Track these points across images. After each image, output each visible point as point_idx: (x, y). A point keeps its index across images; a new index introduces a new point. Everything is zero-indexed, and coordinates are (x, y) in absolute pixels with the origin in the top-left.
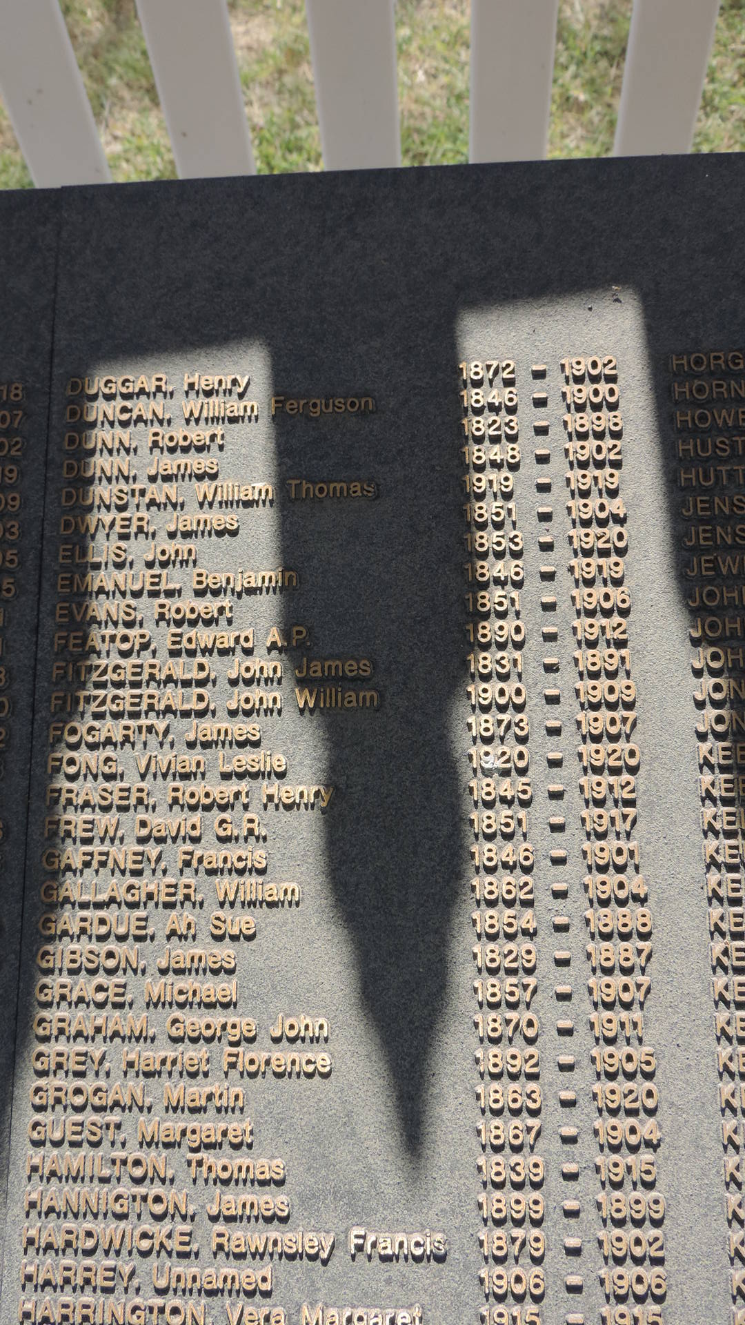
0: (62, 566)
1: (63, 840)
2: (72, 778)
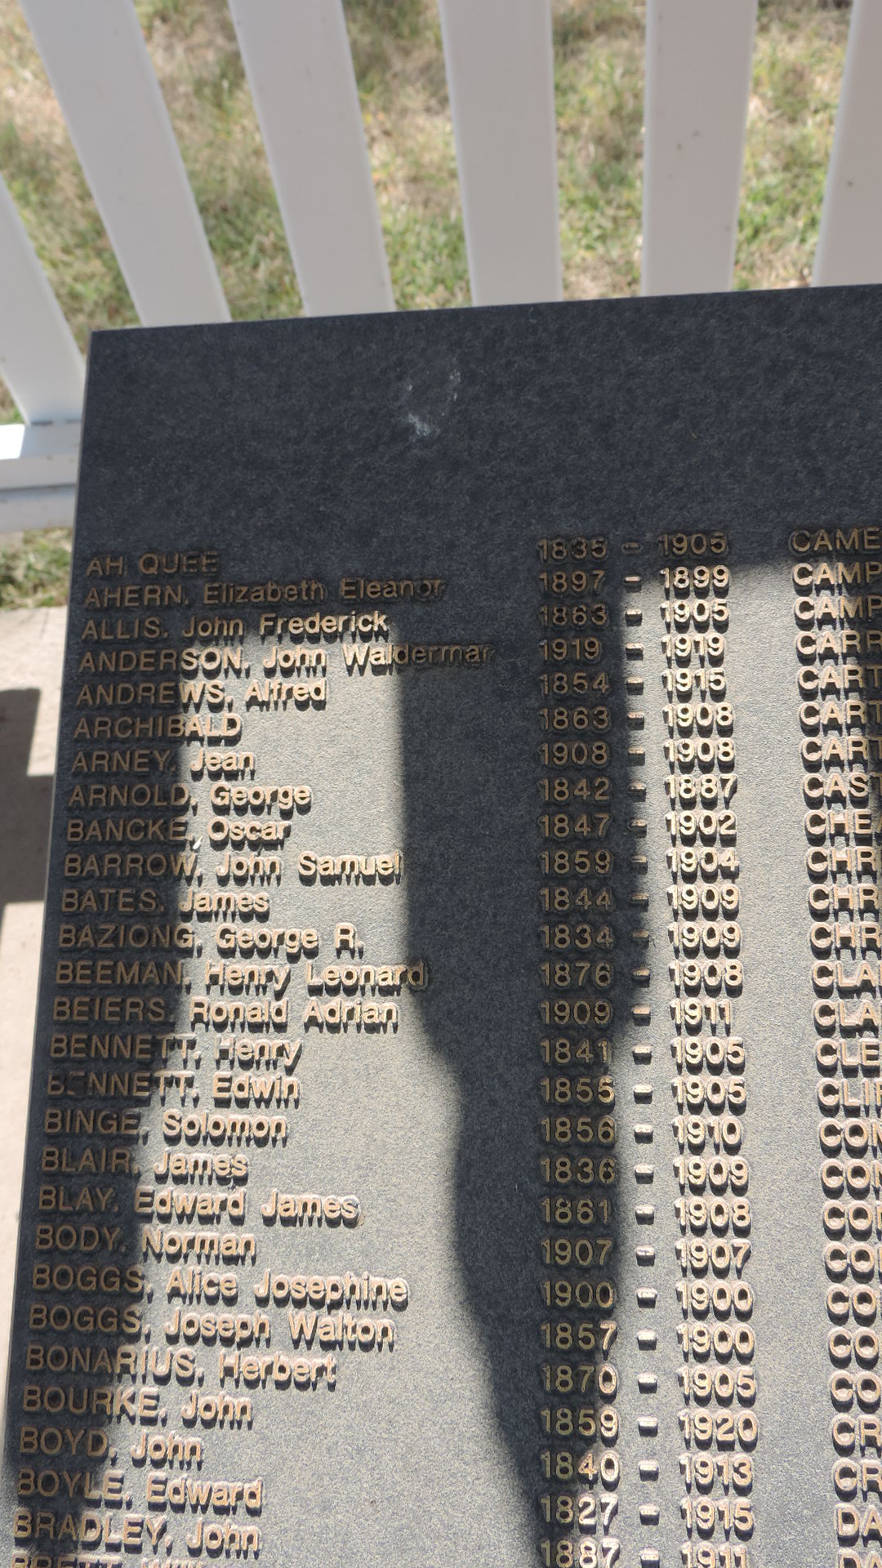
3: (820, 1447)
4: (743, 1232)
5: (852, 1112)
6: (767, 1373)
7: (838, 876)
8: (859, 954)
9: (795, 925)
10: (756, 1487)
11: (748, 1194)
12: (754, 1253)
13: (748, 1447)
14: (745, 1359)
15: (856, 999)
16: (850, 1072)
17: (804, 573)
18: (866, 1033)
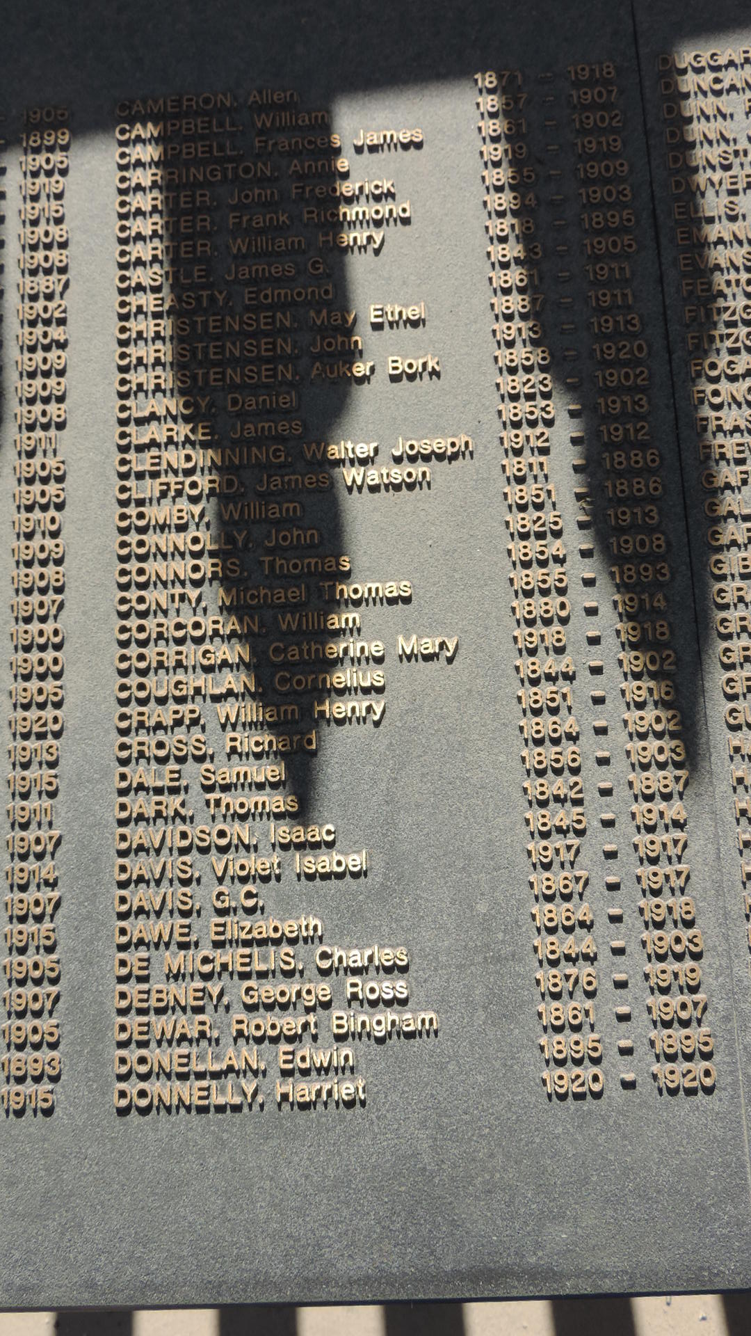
0: (676, 221)
1: (717, 462)
2: (718, 407)
3: (107, 732)
4: (59, 590)
5: (140, 503)
6: (72, 685)
7: (139, 342)
8: (150, 395)
9: (105, 378)
10: (62, 762)
11: (64, 565)
12: (67, 604)
13: (57, 735)
14: (57, 676)
15: (146, 426)
16: (140, 476)
17: (123, 132)
18: (153, 449)
